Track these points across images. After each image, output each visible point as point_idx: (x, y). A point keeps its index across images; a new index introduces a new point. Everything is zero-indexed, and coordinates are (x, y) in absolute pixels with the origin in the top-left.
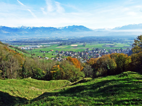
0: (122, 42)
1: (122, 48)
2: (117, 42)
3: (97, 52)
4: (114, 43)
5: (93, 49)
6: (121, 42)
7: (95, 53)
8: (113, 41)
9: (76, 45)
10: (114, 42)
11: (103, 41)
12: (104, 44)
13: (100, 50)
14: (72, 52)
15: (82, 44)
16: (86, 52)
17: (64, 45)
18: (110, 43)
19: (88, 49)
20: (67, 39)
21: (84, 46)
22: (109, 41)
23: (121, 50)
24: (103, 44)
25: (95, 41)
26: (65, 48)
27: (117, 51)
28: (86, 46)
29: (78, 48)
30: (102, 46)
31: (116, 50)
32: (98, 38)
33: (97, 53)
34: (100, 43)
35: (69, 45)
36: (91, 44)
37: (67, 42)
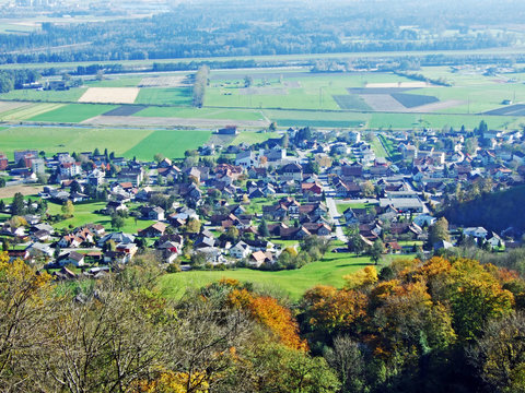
0: (491, 66)
2: (454, 64)
3: (301, 156)
4: (431, 72)
5: (272, 128)
6: (485, 62)
7: (292, 168)
8: (425, 48)
9: (128, 95)
10: (428, 62)
11: (345, 49)
12: (354, 81)
14: (109, 158)
15: (175, 80)
17: (18, 87)
18: (400, 69)
19: (228, 131)
20: (30, 25)
21: (191, 97)
22: (386, 48)
23: (481, 134)
24: (342, 85)
25: (281, 52)
26: (38, 123)
27: (449, 147)
28: (206, 101)
29: (148, 122)
30: (337, 98)
31: (446, 141)
32: (295, 26)
33: (309, 169)
34: (315, 72)
35: (61, 87)
36: (248, 82)
37: (42, 59)
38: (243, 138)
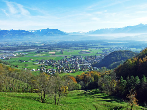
0: (96, 48)
1: (97, 55)
2: (92, 48)
3: (75, 59)
4: (89, 49)
5: (71, 56)
6: (95, 48)
7: (74, 61)
8: (88, 46)
9: (54, 53)
10: (89, 48)
11: (79, 47)
12: (80, 50)
13: (77, 57)
14: (52, 60)
15: (60, 51)
16: (65, 60)
17: (42, 52)
18: (86, 49)
19: (66, 57)
20: (43, 45)
21: (62, 53)
22: (84, 46)
23: (95, 56)
24: (79, 51)
25: (72, 47)
26: (44, 56)
27: (92, 58)
28: (63, 53)
29: (57, 56)
30: (79, 52)
31: (91, 57)
32: (73, 44)
33: (76, 61)
34: (76, 49)
35: (46, 52)
36: (68, 51)
37: (44, 49)
38: (68, 57)
